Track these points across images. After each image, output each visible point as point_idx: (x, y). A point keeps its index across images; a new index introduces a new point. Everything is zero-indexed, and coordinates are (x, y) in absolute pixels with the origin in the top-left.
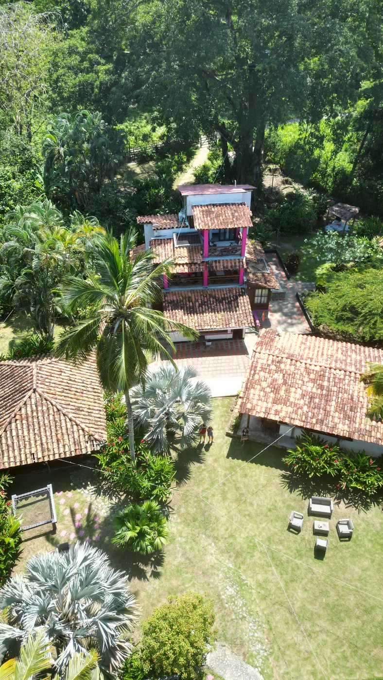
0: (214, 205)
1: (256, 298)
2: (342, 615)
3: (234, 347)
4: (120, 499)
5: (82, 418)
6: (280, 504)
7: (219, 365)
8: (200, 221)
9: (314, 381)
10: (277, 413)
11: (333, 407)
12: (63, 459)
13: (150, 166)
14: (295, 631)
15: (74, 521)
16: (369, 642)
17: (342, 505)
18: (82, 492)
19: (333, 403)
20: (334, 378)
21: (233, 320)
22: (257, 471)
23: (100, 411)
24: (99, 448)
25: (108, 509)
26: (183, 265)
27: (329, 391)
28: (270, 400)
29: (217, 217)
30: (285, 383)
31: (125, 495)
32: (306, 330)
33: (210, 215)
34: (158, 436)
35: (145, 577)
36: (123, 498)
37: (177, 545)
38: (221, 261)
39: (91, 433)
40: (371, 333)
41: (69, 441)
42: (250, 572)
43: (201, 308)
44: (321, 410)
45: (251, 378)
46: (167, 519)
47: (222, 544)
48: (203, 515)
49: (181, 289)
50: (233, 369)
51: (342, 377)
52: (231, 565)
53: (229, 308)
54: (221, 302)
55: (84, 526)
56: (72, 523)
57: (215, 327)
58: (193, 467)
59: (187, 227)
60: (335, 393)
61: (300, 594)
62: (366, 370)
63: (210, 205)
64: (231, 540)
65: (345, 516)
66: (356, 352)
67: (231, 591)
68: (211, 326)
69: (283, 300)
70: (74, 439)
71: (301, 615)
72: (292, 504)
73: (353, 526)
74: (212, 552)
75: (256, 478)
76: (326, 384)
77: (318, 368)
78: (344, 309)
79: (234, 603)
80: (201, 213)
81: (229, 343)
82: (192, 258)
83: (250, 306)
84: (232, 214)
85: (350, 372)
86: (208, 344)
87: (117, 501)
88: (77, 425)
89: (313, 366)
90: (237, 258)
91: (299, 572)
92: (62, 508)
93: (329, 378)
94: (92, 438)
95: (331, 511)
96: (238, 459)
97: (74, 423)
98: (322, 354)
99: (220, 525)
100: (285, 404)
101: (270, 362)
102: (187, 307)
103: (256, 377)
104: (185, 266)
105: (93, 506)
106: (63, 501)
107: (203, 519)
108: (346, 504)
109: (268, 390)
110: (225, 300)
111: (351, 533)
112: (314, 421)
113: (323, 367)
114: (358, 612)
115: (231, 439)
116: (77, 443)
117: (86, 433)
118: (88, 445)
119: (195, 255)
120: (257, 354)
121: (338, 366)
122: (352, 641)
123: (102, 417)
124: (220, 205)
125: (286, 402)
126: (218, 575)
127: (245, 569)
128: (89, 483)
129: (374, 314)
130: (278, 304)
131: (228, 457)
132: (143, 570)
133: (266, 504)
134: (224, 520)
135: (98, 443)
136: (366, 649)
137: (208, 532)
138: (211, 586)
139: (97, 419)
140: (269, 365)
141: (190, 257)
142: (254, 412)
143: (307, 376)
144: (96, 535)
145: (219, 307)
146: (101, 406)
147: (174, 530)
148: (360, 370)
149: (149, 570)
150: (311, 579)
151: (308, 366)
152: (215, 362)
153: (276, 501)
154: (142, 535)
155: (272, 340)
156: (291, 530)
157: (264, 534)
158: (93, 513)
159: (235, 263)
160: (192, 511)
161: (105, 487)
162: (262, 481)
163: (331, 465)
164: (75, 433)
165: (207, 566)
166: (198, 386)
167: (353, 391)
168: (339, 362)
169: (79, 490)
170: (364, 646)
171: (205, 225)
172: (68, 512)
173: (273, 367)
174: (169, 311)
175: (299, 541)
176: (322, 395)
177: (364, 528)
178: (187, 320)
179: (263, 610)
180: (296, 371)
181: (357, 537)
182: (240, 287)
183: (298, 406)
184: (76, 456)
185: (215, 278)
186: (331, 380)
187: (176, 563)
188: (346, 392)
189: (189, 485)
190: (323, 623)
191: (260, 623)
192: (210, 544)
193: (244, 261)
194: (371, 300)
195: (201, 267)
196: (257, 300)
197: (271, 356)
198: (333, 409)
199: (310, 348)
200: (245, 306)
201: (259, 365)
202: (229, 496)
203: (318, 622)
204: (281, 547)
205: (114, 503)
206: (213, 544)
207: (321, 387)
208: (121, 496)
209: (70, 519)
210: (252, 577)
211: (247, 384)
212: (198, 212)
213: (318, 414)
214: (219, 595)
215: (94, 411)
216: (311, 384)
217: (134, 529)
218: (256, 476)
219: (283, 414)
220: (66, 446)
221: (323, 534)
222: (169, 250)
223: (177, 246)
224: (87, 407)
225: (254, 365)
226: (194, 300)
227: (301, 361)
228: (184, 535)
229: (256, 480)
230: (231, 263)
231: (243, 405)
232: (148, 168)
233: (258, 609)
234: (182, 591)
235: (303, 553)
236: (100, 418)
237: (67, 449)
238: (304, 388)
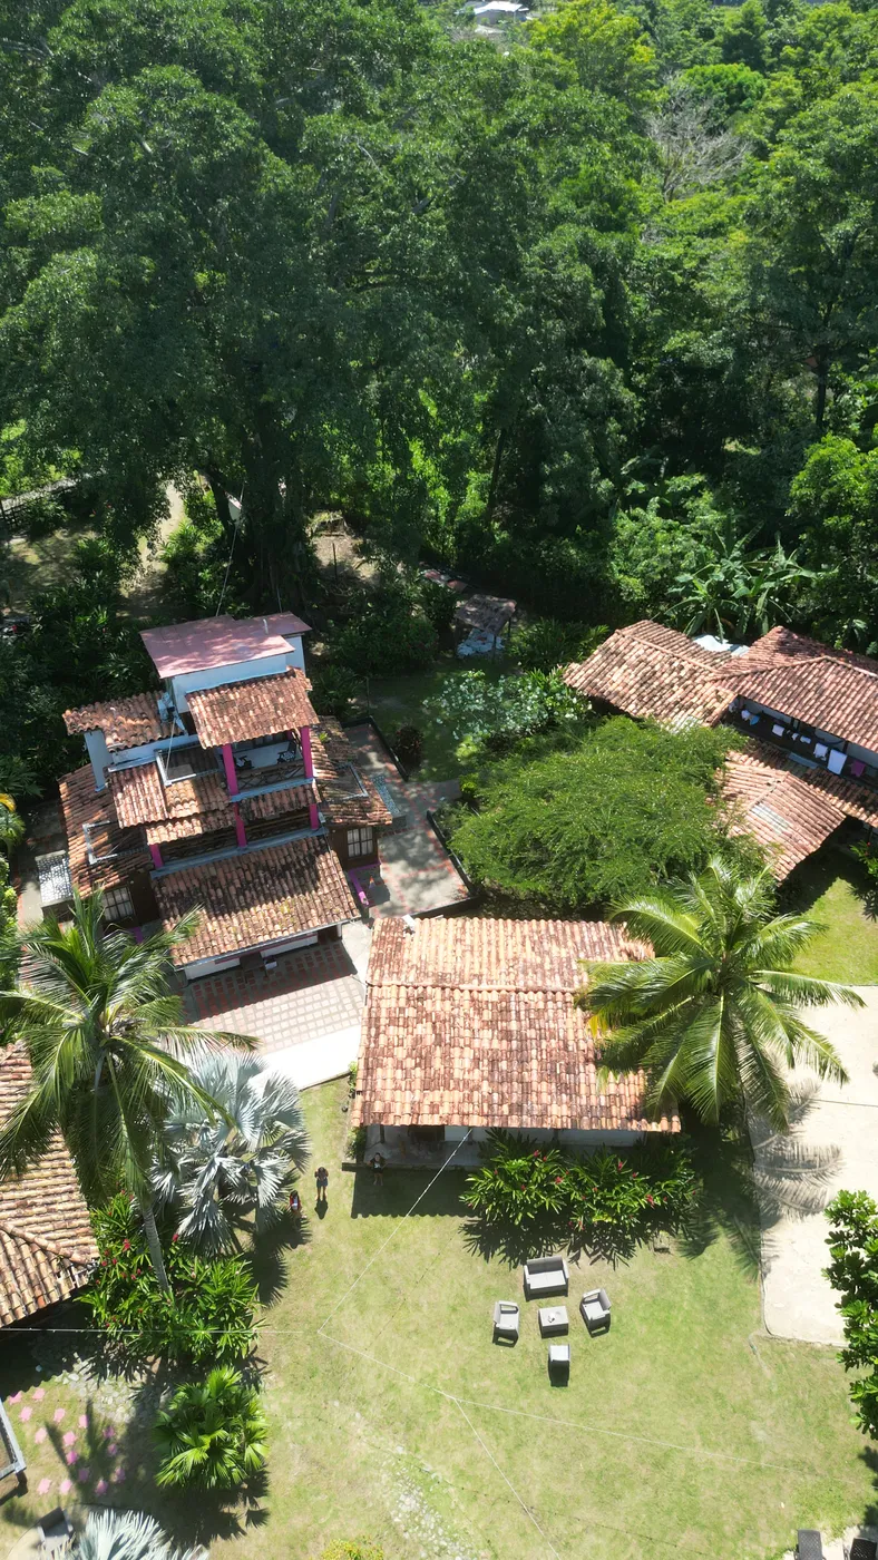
0: (232, 686)
1: (351, 847)
2: (617, 1485)
3: (325, 960)
4: (149, 1373)
5: (37, 1223)
6: (473, 1292)
7: (301, 1011)
8: (209, 729)
9: (491, 1024)
10: (434, 1108)
11: (534, 1072)
12: (12, 1325)
13: (58, 541)
14: (540, 1544)
15: (61, 1452)
16: (671, 1524)
17: (584, 1259)
18: (66, 1381)
19: (534, 1064)
20: (527, 1010)
21: (313, 912)
22: (416, 1231)
23: (71, 1192)
24: (85, 1281)
25: (130, 1403)
26: (189, 818)
27: (523, 1039)
28: (417, 1084)
29: (243, 711)
30: (439, 1041)
31: (159, 1360)
32: (459, 891)
33: (227, 708)
34: (207, 1223)
35: (237, 1529)
36: (155, 1368)
37: (288, 1440)
38: (268, 796)
39: (63, 1251)
40: (578, 889)
41: (18, 1283)
42: (437, 1452)
43: (241, 897)
44: (515, 1084)
45: (372, 1045)
46: (257, 1389)
47: (375, 1411)
48: (328, 1357)
49: (191, 863)
50: (331, 1015)
51: (541, 1005)
52: (400, 1450)
53: (301, 886)
54: (281, 875)
55: (87, 1457)
56: (57, 1458)
57: (280, 934)
58: (288, 1256)
59: (182, 734)
60: (534, 1042)
61: (538, 1467)
62: (584, 982)
63: (223, 687)
64: (391, 1397)
65: (593, 1283)
66: (557, 940)
67: (409, 1503)
68: (270, 933)
69: (404, 830)
70: (28, 1276)
71: (546, 1508)
72: (494, 1284)
73: (609, 1303)
74: (359, 1432)
75: (416, 1247)
76: (514, 1026)
77: (494, 997)
78: (521, 847)
79: (419, 1525)
80: (208, 709)
81: (313, 956)
82: (206, 801)
83: (342, 874)
84: (272, 700)
85: (554, 993)
86: (268, 966)
87: (144, 1380)
88: (29, 1243)
89: (485, 993)
90: (298, 783)
91: (528, 1424)
92: (28, 1430)
93: (518, 1013)
94: (67, 1263)
95: (567, 1280)
96: (375, 1215)
97: (21, 1241)
98: (498, 960)
99: (364, 1370)
100: (447, 1087)
101: (402, 1003)
102: (212, 902)
103: (382, 1040)
104: (194, 820)
105: (96, 1407)
106: (26, 1413)
107: (328, 1366)
108: (590, 1256)
109: (410, 1063)
110: (290, 870)
111: (608, 1316)
112: (505, 1109)
113: (503, 992)
114: (643, 1471)
115: (353, 1175)
116: (36, 1283)
117: (53, 1256)
118: (61, 1280)
119: (209, 793)
120: (376, 988)
121: (530, 983)
122: (642, 1533)
123: (78, 1205)
124: (244, 683)
125: (445, 1081)
126: (378, 1479)
127: (428, 1448)
128: (76, 1355)
129: (577, 853)
130: (397, 844)
131: (354, 1215)
132: (230, 1515)
133: (444, 1298)
134: (369, 1356)
135: (82, 1269)
136: (668, 1539)
137: (343, 1393)
138: (371, 1505)
139: (67, 1215)
140: (402, 1010)
141: (200, 798)
142: (391, 1117)
143: (477, 1017)
144: (118, 1470)
145: (278, 887)
146: (70, 1179)
147: (275, 1408)
148: (571, 985)
149: (240, 1511)
150: (553, 1430)
151: (475, 994)
152: (292, 1005)
153: (462, 1287)
154: (216, 1451)
155: (399, 946)
156: (501, 1339)
157: (451, 1364)
158: (99, 1420)
159: (297, 795)
160: (305, 1354)
161: (112, 1356)
162: (430, 1249)
163: (550, 1190)
164: (28, 1261)
165: (354, 1467)
166: (270, 1088)
167: (566, 1031)
168: (530, 971)
169: (57, 1379)
170: (665, 1533)
171: (222, 734)
172: (42, 1434)
173: (411, 1012)
174: (175, 917)
175: (519, 1358)
176: (511, 1051)
177: (629, 1298)
178: (218, 932)
179: (476, 1521)
180: (456, 1010)
181: (619, 1320)
182: (315, 835)
183: (471, 1085)
184: (39, 1311)
185: (260, 828)
186: (522, 1017)
187: (292, 1479)
188: (553, 1036)
189: (290, 1299)
190: (588, 1513)
191: (474, 1551)
192: (352, 1418)
193: (314, 786)
194: (567, 824)
195: (228, 817)
196: (353, 850)
197: (403, 988)
198: (535, 1077)
199: (472, 951)
200: (332, 876)
201: (384, 1014)
202: (371, 1301)
203: (577, 1515)
204: (487, 1382)
205: (139, 1386)
206: (358, 1415)
207: (507, 1035)
208: (151, 1364)
209: (52, 1450)
210: (443, 1463)
211: (366, 1059)
212: (202, 707)
213: (510, 1093)
214: (388, 1520)
215: (58, 1198)
216: (487, 1034)
217: (199, 1444)
218: (415, 1243)
219: (445, 1110)
220: (14, 1296)
221: (560, 1331)
222: (152, 790)
223: (170, 782)
224: (41, 1192)
225: (373, 1015)
226: (223, 882)
227: (462, 987)
228: (297, 1413)
229: (417, 1253)
230: (289, 796)
231: (366, 1106)
232: (53, 547)
233: (466, 1524)
234: (315, 1536)
235: (529, 1381)
236: (74, 1209)
237: (16, 1303)
238: (476, 1043)
